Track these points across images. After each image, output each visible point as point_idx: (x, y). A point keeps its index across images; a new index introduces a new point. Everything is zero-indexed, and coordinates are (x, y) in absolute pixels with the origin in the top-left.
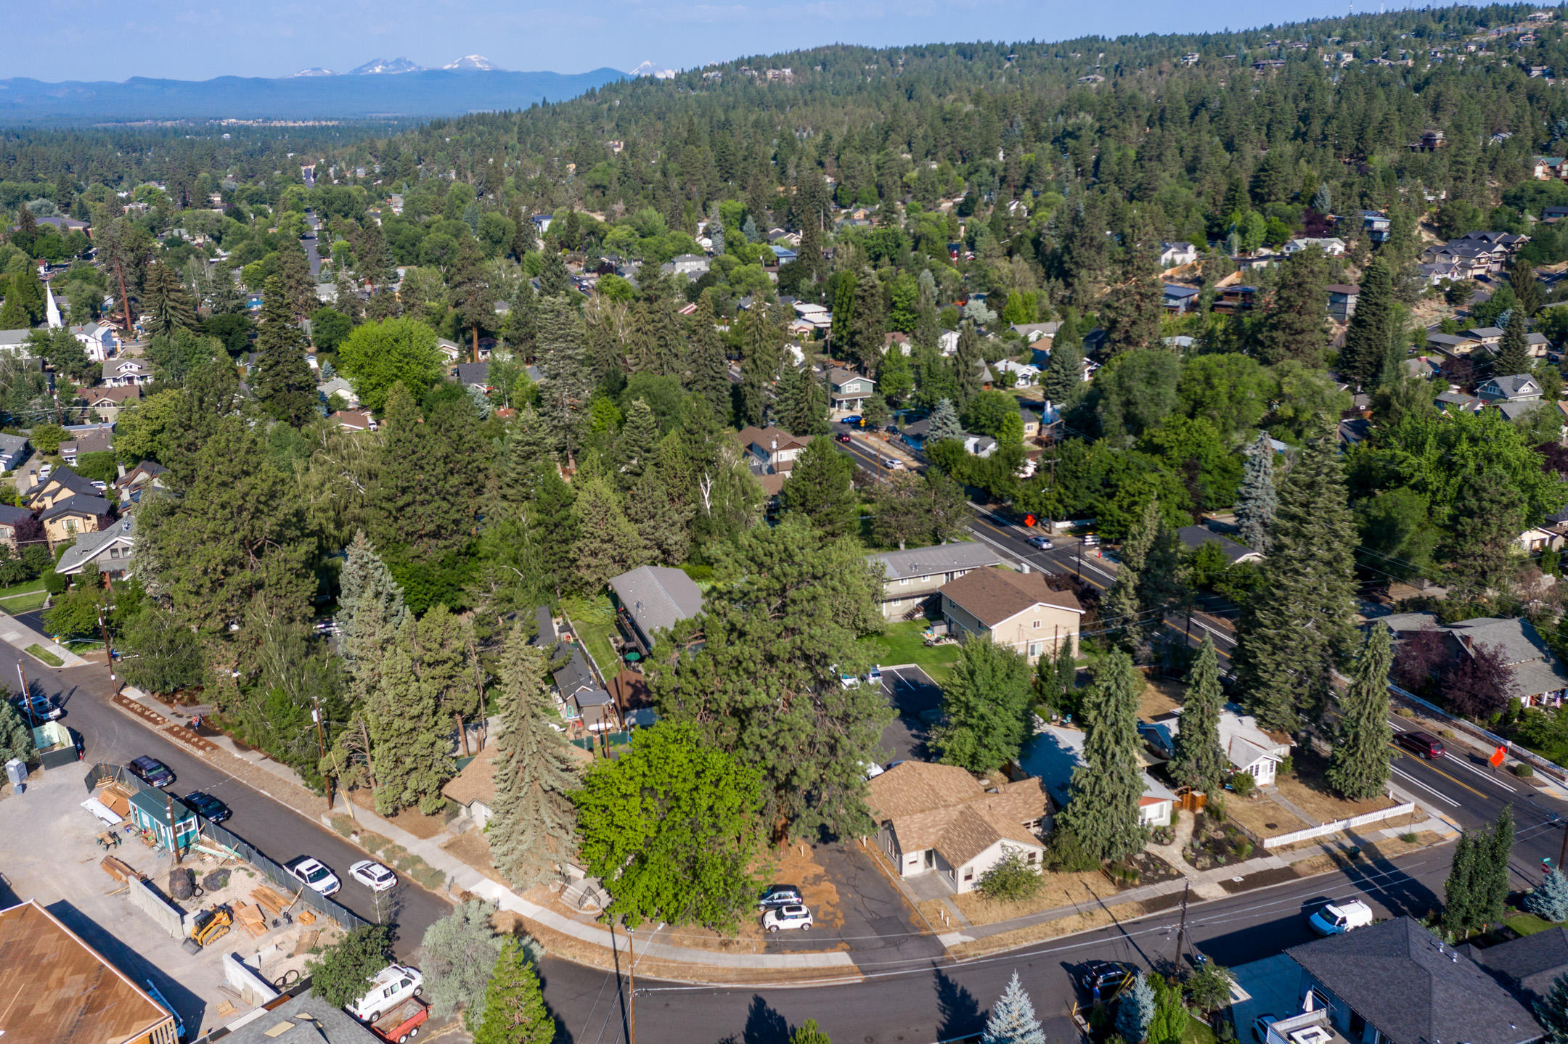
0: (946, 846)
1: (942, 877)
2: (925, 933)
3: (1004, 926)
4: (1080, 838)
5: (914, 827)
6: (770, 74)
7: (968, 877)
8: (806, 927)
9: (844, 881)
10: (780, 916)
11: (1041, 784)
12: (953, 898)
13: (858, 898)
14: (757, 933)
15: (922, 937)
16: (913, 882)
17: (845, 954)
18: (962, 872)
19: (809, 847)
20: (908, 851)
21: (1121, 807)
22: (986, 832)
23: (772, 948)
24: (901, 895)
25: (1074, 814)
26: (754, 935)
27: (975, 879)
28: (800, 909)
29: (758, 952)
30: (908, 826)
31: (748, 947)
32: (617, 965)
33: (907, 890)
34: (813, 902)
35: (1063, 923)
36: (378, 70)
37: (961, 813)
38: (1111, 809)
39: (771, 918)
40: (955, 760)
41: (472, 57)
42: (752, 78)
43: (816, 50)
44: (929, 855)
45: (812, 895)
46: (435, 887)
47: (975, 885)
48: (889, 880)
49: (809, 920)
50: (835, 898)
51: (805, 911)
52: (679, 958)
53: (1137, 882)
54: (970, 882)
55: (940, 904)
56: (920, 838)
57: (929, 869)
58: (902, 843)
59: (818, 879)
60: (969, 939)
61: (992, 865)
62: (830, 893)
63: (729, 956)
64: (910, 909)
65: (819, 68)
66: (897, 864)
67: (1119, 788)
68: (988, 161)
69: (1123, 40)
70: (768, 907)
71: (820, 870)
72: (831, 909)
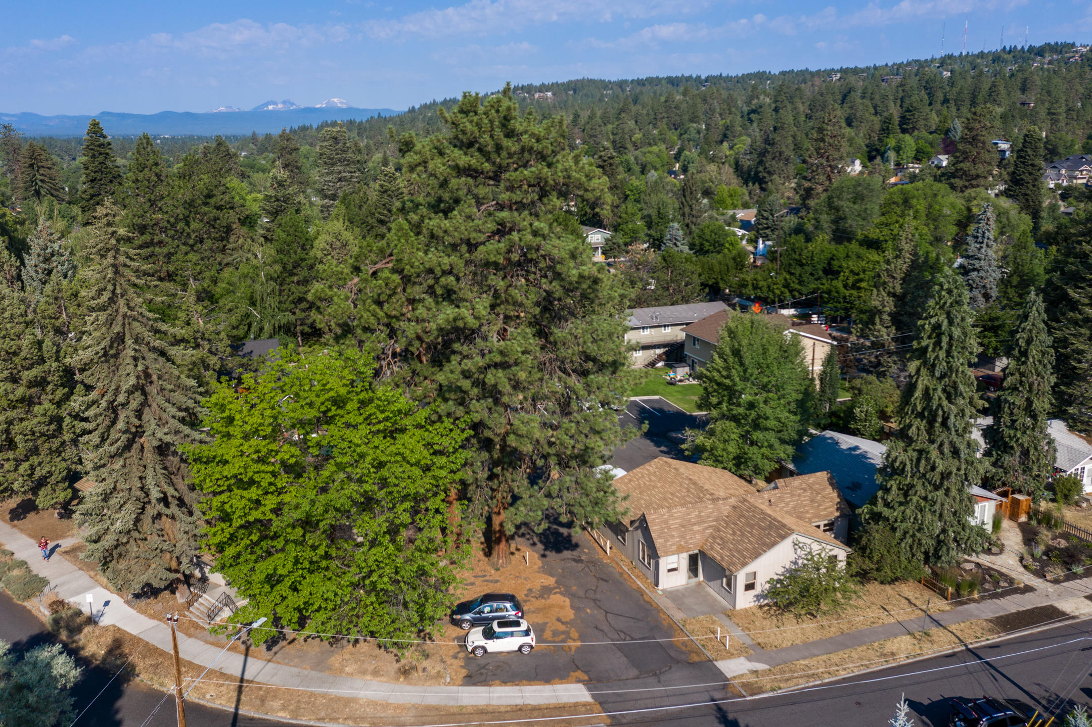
0: (717, 547)
1: (713, 591)
2: (696, 659)
3: (809, 648)
4: (898, 534)
5: (674, 523)
6: (537, 95)
7: (750, 587)
8: (526, 650)
9: (581, 593)
10: (489, 634)
11: (830, 480)
12: (730, 614)
13: (600, 615)
14: (455, 657)
15: (692, 664)
16: (674, 595)
17: (581, 686)
18: (741, 579)
19: (536, 555)
20: (667, 554)
21: (954, 492)
22: (771, 526)
23: (471, 679)
24: (659, 610)
25: (887, 505)
26: (449, 661)
27: (758, 590)
28: (517, 624)
29: (452, 683)
30: (666, 522)
31: (439, 675)
32: (238, 701)
33: (666, 605)
34: (539, 619)
35: (892, 645)
36: (271, 107)
37: (734, 507)
38: (940, 493)
39: (476, 637)
40: (717, 461)
41: (335, 100)
42: (525, 98)
43: (570, 82)
44: (693, 561)
45: (538, 611)
46: (28, 597)
47: (758, 597)
48: (641, 593)
49: (530, 640)
50: (570, 614)
51: (524, 626)
52: (334, 691)
53: (976, 596)
54: (752, 593)
55: (714, 622)
56: (682, 537)
57: (694, 581)
58: (658, 542)
59: (546, 591)
60: (761, 667)
61: (781, 570)
62: (562, 608)
63: (408, 688)
64: (671, 629)
65: (571, 92)
66: (651, 575)
67: (953, 464)
68: (695, 125)
69: (783, 73)
70: (474, 623)
71: (551, 581)
72: (562, 628)
